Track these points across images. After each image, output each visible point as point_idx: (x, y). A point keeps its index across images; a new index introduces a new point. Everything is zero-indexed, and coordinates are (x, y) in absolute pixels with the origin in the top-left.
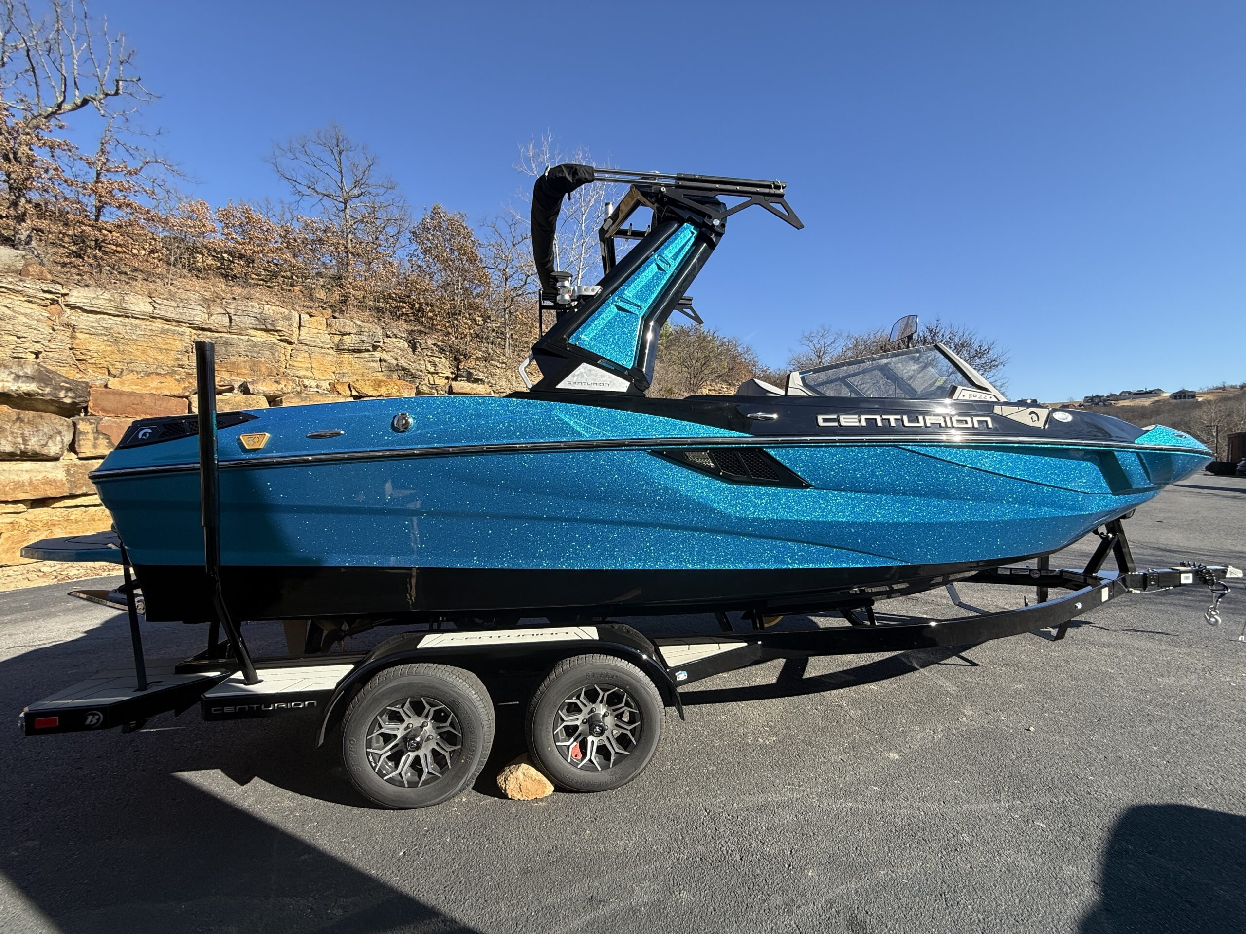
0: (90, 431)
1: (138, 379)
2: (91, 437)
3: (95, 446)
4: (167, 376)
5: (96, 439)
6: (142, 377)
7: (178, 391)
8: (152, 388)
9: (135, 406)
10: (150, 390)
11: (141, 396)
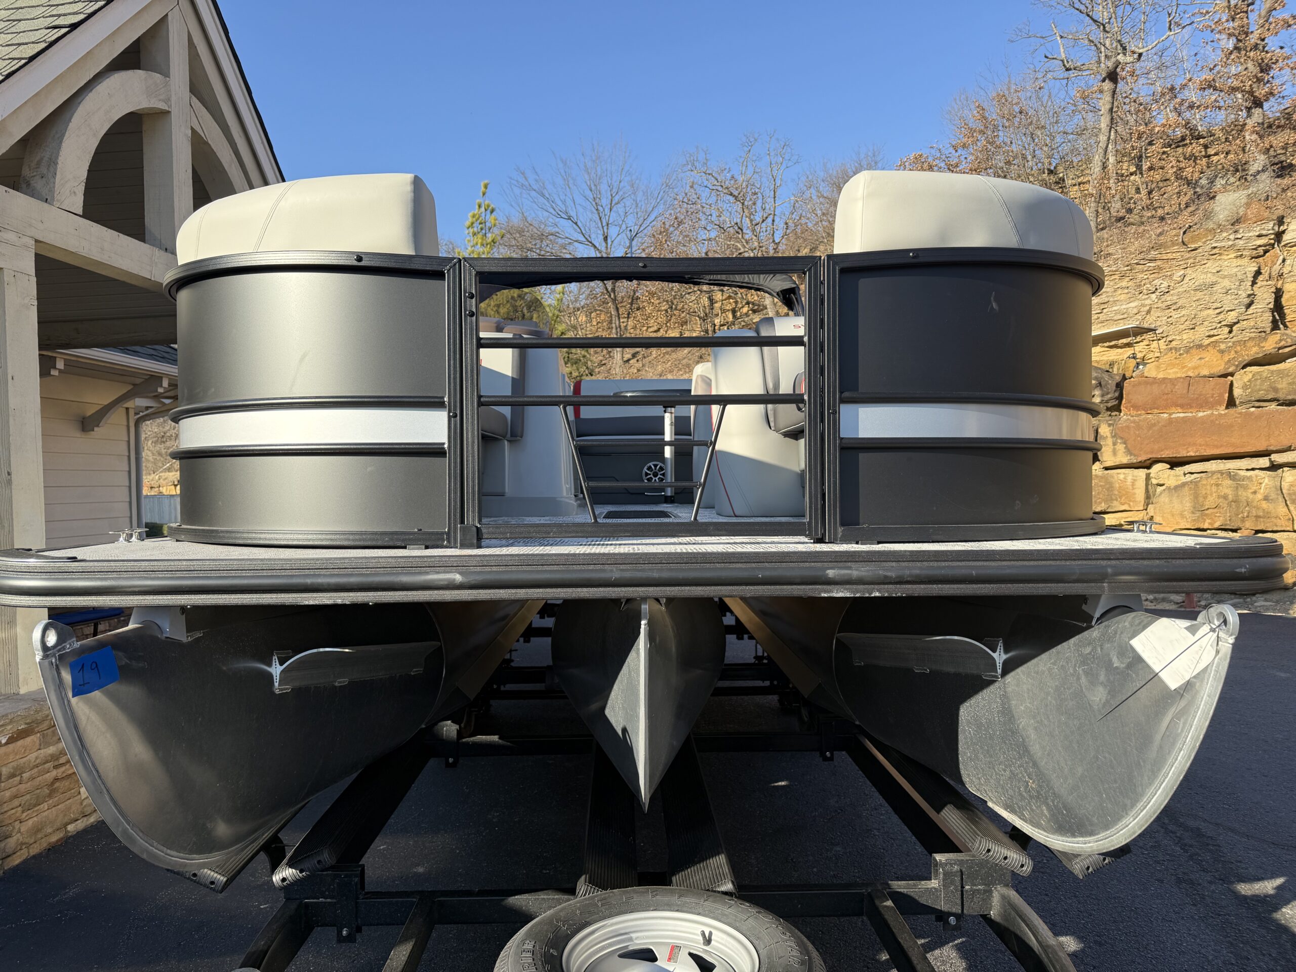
0: (1109, 435)
1: (1176, 358)
2: (1110, 441)
3: (1115, 453)
4: (1209, 348)
5: (1114, 444)
6: (1180, 355)
7: (1220, 368)
8: (1189, 369)
9: (1166, 397)
10: (1187, 372)
11: (1173, 382)
